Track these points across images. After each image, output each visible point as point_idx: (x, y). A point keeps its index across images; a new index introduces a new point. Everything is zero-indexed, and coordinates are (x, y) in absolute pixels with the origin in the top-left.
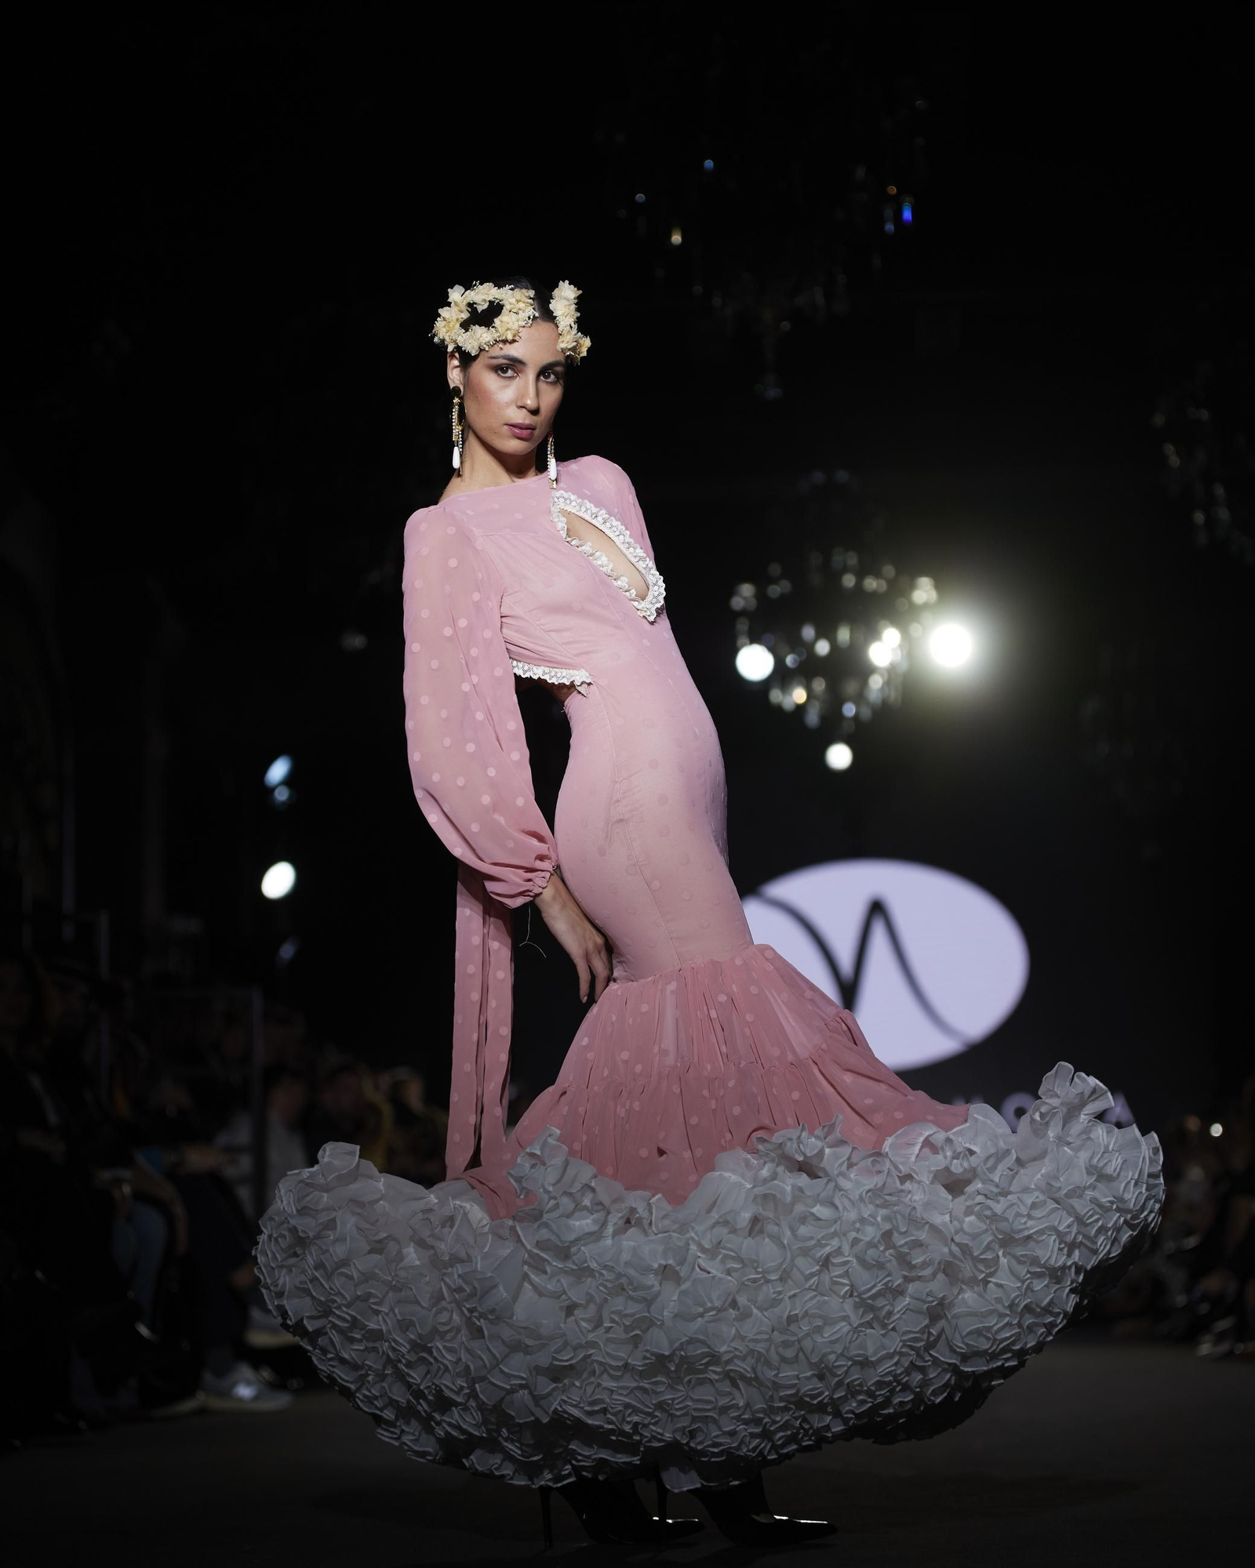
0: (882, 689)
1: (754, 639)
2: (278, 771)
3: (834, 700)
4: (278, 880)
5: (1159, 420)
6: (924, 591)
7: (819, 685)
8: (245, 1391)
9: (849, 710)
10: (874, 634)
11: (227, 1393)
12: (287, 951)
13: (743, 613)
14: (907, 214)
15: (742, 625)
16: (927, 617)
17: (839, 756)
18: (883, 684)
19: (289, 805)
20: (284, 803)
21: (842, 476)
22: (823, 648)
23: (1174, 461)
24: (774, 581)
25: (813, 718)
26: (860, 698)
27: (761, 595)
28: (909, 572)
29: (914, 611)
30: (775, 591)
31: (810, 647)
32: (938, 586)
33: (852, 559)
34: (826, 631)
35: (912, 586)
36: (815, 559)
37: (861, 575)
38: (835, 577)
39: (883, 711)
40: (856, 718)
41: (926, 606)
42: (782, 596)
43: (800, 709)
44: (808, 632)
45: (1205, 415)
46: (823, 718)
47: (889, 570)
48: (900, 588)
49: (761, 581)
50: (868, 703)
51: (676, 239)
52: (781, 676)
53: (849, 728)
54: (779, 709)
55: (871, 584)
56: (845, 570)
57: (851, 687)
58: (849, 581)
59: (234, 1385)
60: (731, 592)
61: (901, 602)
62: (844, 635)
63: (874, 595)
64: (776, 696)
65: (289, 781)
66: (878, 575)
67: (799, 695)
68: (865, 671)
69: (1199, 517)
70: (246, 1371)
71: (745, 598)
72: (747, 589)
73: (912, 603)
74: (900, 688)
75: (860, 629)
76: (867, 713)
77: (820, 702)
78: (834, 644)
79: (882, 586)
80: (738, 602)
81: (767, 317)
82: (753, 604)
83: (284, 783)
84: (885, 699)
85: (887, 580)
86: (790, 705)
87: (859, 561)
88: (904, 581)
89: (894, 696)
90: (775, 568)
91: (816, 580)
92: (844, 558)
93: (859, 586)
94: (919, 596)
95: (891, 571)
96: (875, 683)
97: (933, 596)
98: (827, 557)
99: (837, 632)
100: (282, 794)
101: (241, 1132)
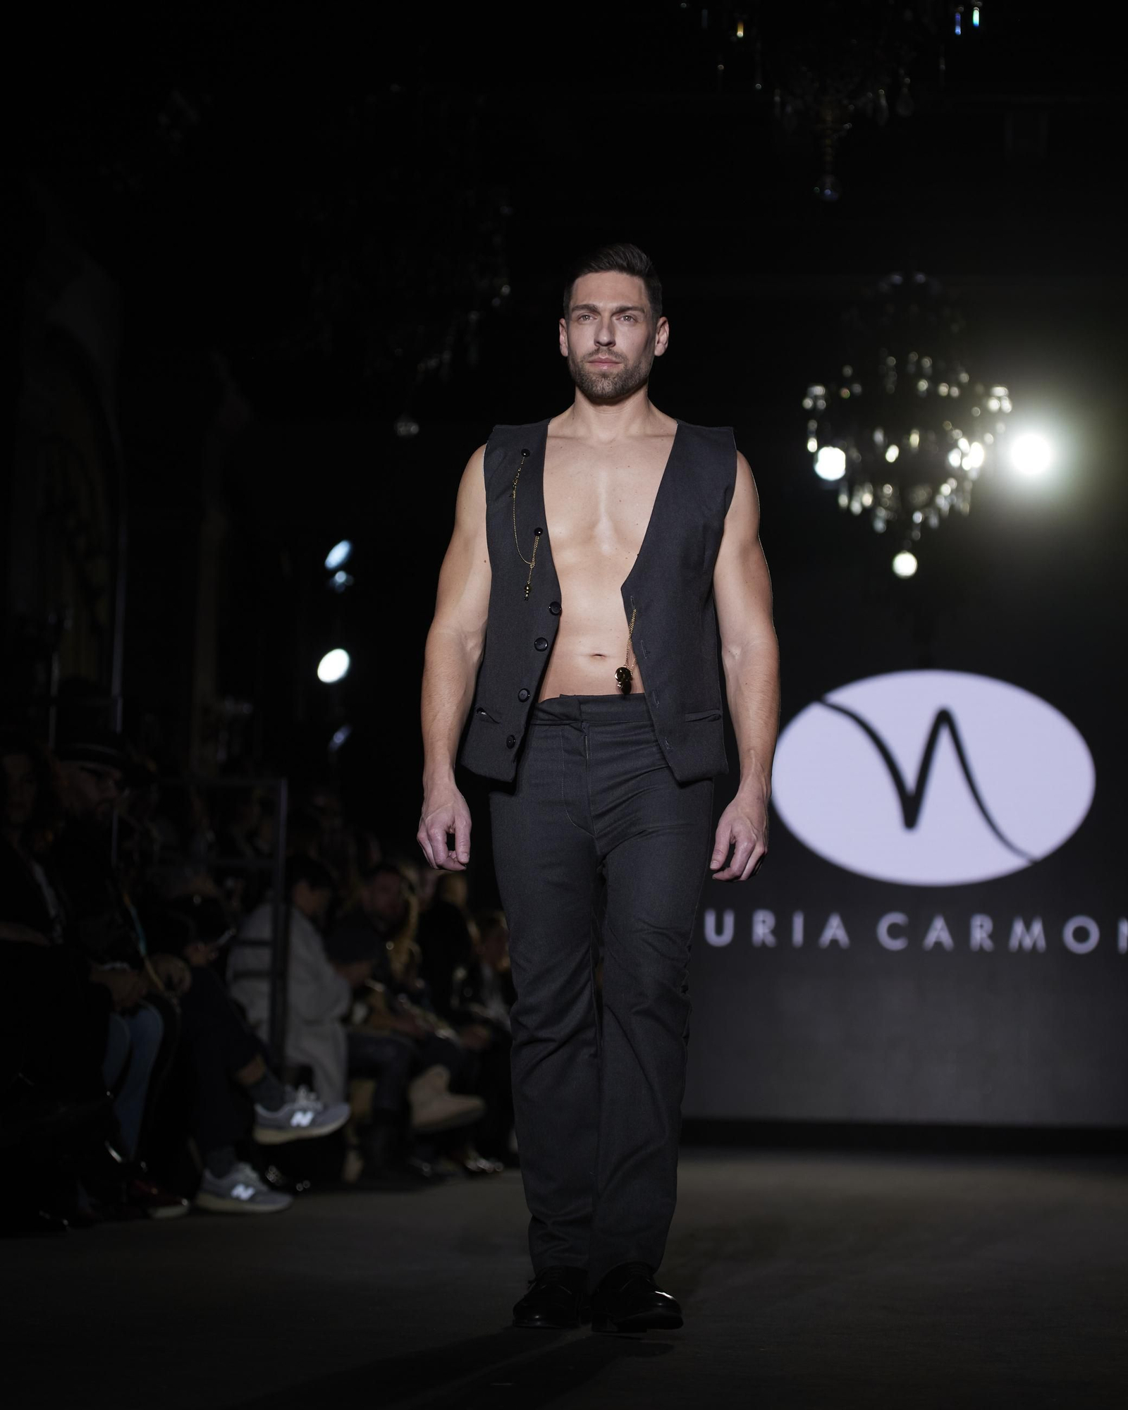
1: (827, 442)
2: (338, 554)
3: (904, 508)
4: (334, 666)
6: (999, 400)
7: (886, 490)
8: (242, 1192)
9: (918, 517)
11: (225, 1194)
12: (339, 738)
13: (813, 412)
14: (976, 18)
15: (812, 426)
16: (1000, 427)
17: (905, 564)
18: (953, 493)
19: (348, 589)
20: (343, 584)
21: (921, 278)
22: (892, 454)
24: (847, 383)
25: (879, 524)
26: (930, 503)
27: (831, 396)
28: (986, 378)
29: (990, 418)
31: (879, 453)
32: (1011, 396)
33: (927, 364)
34: (897, 437)
35: (988, 395)
36: (892, 362)
37: (935, 381)
38: (907, 381)
39: (951, 518)
40: (925, 526)
41: (1000, 415)
42: (854, 398)
43: (868, 512)
44: (879, 437)
46: (890, 524)
48: (973, 397)
49: (833, 382)
50: (936, 509)
51: (740, 33)
52: (852, 481)
53: (916, 535)
54: (847, 512)
55: (943, 389)
56: (920, 375)
57: (921, 494)
58: (923, 385)
59: (233, 1186)
60: (804, 394)
61: (976, 411)
62: (915, 439)
63: (948, 400)
64: (844, 499)
65: (344, 566)
66: (953, 381)
68: (943, 473)
70: (248, 1172)
71: (815, 398)
72: (819, 390)
73: (985, 411)
74: (969, 497)
75: (932, 437)
76: (934, 521)
77: (886, 509)
78: (904, 450)
79: (955, 392)
80: (808, 403)
81: (829, 118)
82: (822, 404)
83: (342, 567)
84: (952, 508)
85: (960, 385)
86: (856, 508)
87: (934, 366)
88: (980, 389)
89: (964, 507)
90: (848, 371)
91: (890, 384)
92: (919, 363)
93: (933, 391)
94: (993, 405)
95: (964, 377)
96: (946, 489)
97: (1007, 405)
98: (902, 362)
99: (909, 439)
100: (341, 578)
101: (261, 925)
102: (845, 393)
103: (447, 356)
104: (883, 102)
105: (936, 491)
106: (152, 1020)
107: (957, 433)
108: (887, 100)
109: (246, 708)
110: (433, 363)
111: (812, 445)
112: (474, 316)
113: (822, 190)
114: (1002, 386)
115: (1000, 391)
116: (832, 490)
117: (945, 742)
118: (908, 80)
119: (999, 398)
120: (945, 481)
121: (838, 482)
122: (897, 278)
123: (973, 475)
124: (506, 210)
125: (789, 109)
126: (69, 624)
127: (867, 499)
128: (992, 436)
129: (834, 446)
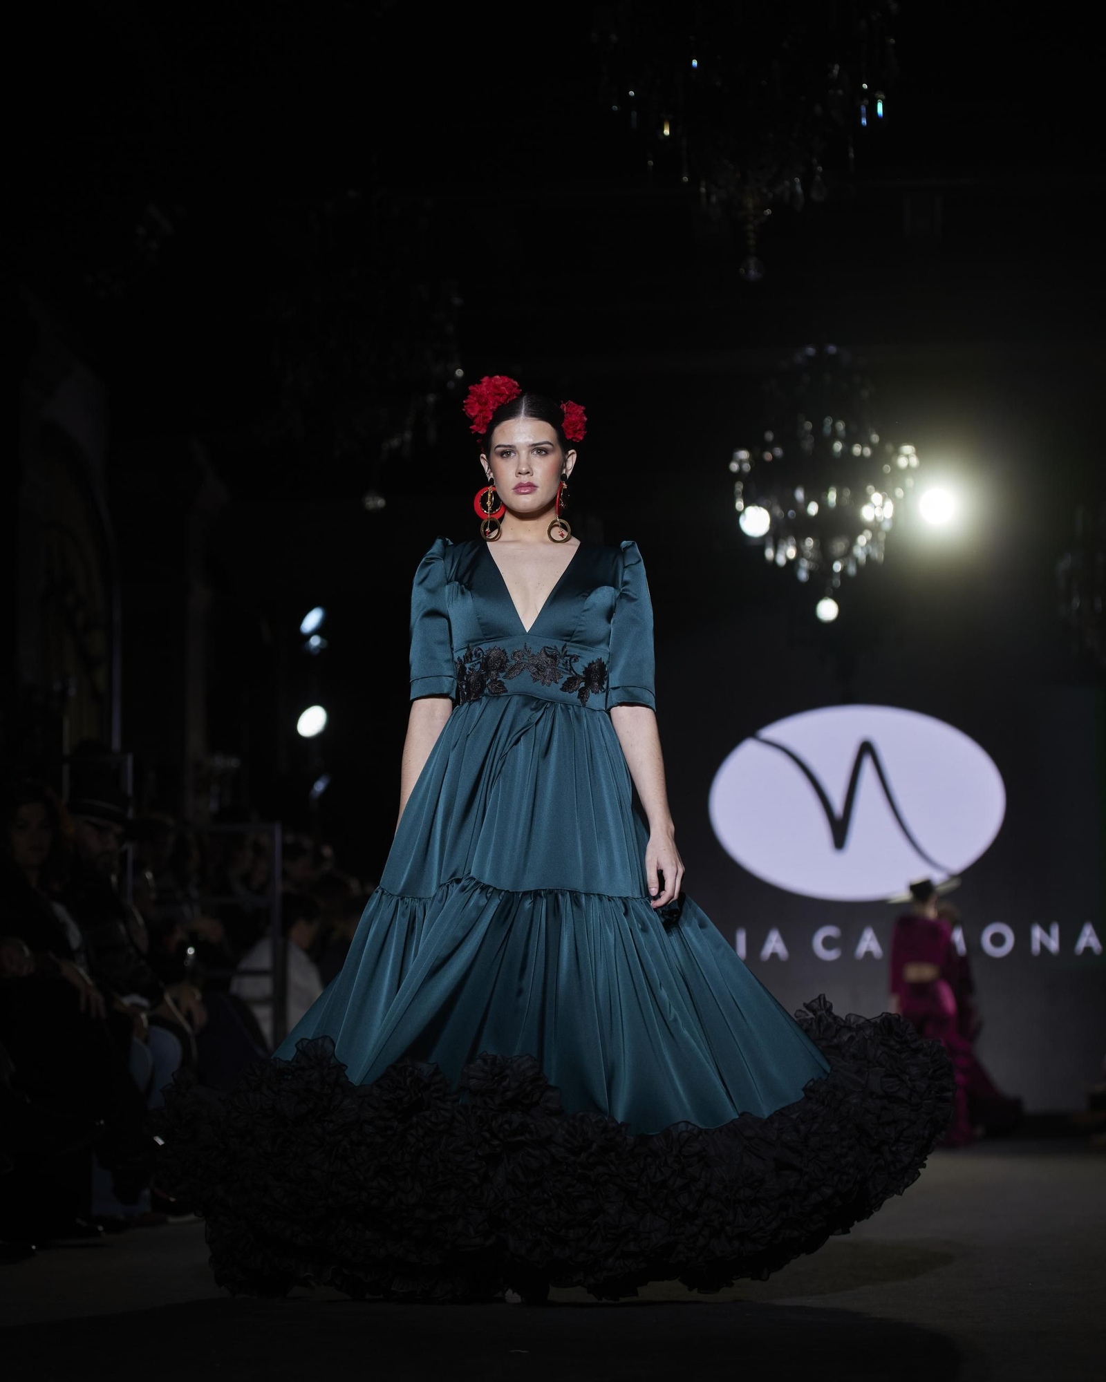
0: (867, 549)
1: (751, 502)
2: (312, 620)
3: (824, 558)
4: (312, 721)
7: (808, 543)
9: (837, 567)
10: (862, 498)
12: (320, 786)
13: (739, 475)
14: (880, 109)
15: (739, 488)
16: (909, 482)
17: (828, 610)
18: (869, 543)
19: (322, 650)
20: (318, 647)
21: (832, 349)
22: (813, 509)
24: (768, 447)
25: (803, 574)
26: (848, 554)
27: (756, 460)
28: (895, 438)
29: (898, 474)
31: (801, 509)
32: (918, 453)
33: (841, 427)
34: (817, 493)
35: (897, 453)
36: (808, 426)
37: (848, 443)
38: (823, 443)
39: (868, 567)
40: (844, 574)
41: (909, 470)
42: (776, 460)
43: (792, 565)
44: (800, 495)
46: (812, 573)
48: (882, 456)
49: (756, 447)
50: (854, 559)
51: (667, 132)
52: (777, 534)
53: (836, 582)
54: (773, 564)
55: (857, 450)
56: (834, 436)
57: (839, 546)
58: (838, 446)
60: (730, 458)
61: (887, 468)
62: (832, 497)
63: (861, 459)
64: (769, 553)
65: (318, 631)
66: (865, 442)
68: (855, 527)
71: (741, 462)
72: (743, 454)
73: (895, 468)
74: (883, 545)
75: (847, 493)
76: (852, 570)
77: (808, 560)
78: (823, 506)
79: (868, 452)
80: (734, 467)
81: (750, 205)
82: (747, 467)
83: (317, 631)
84: (868, 557)
85: (871, 446)
86: (781, 560)
87: (847, 428)
88: (889, 448)
89: (878, 555)
90: (769, 436)
91: (808, 445)
92: (833, 426)
93: (847, 452)
94: (902, 462)
95: (875, 438)
96: (862, 540)
97: (914, 461)
98: (818, 426)
99: (827, 496)
100: (315, 641)
101: (262, 957)
102: (768, 456)
103: (408, 436)
104: (799, 189)
105: (853, 542)
106: (171, 1046)
107: (870, 488)
108: (802, 188)
109: (234, 763)
110: (395, 442)
111: (739, 504)
112: (431, 399)
113: (747, 270)
114: (909, 445)
115: (908, 449)
116: (758, 546)
118: (820, 169)
119: (907, 456)
120: (861, 532)
121: (764, 538)
122: (811, 351)
123: (887, 526)
124: (457, 301)
125: (714, 199)
126: (72, 692)
127: (791, 552)
128: (901, 490)
129: (759, 505)
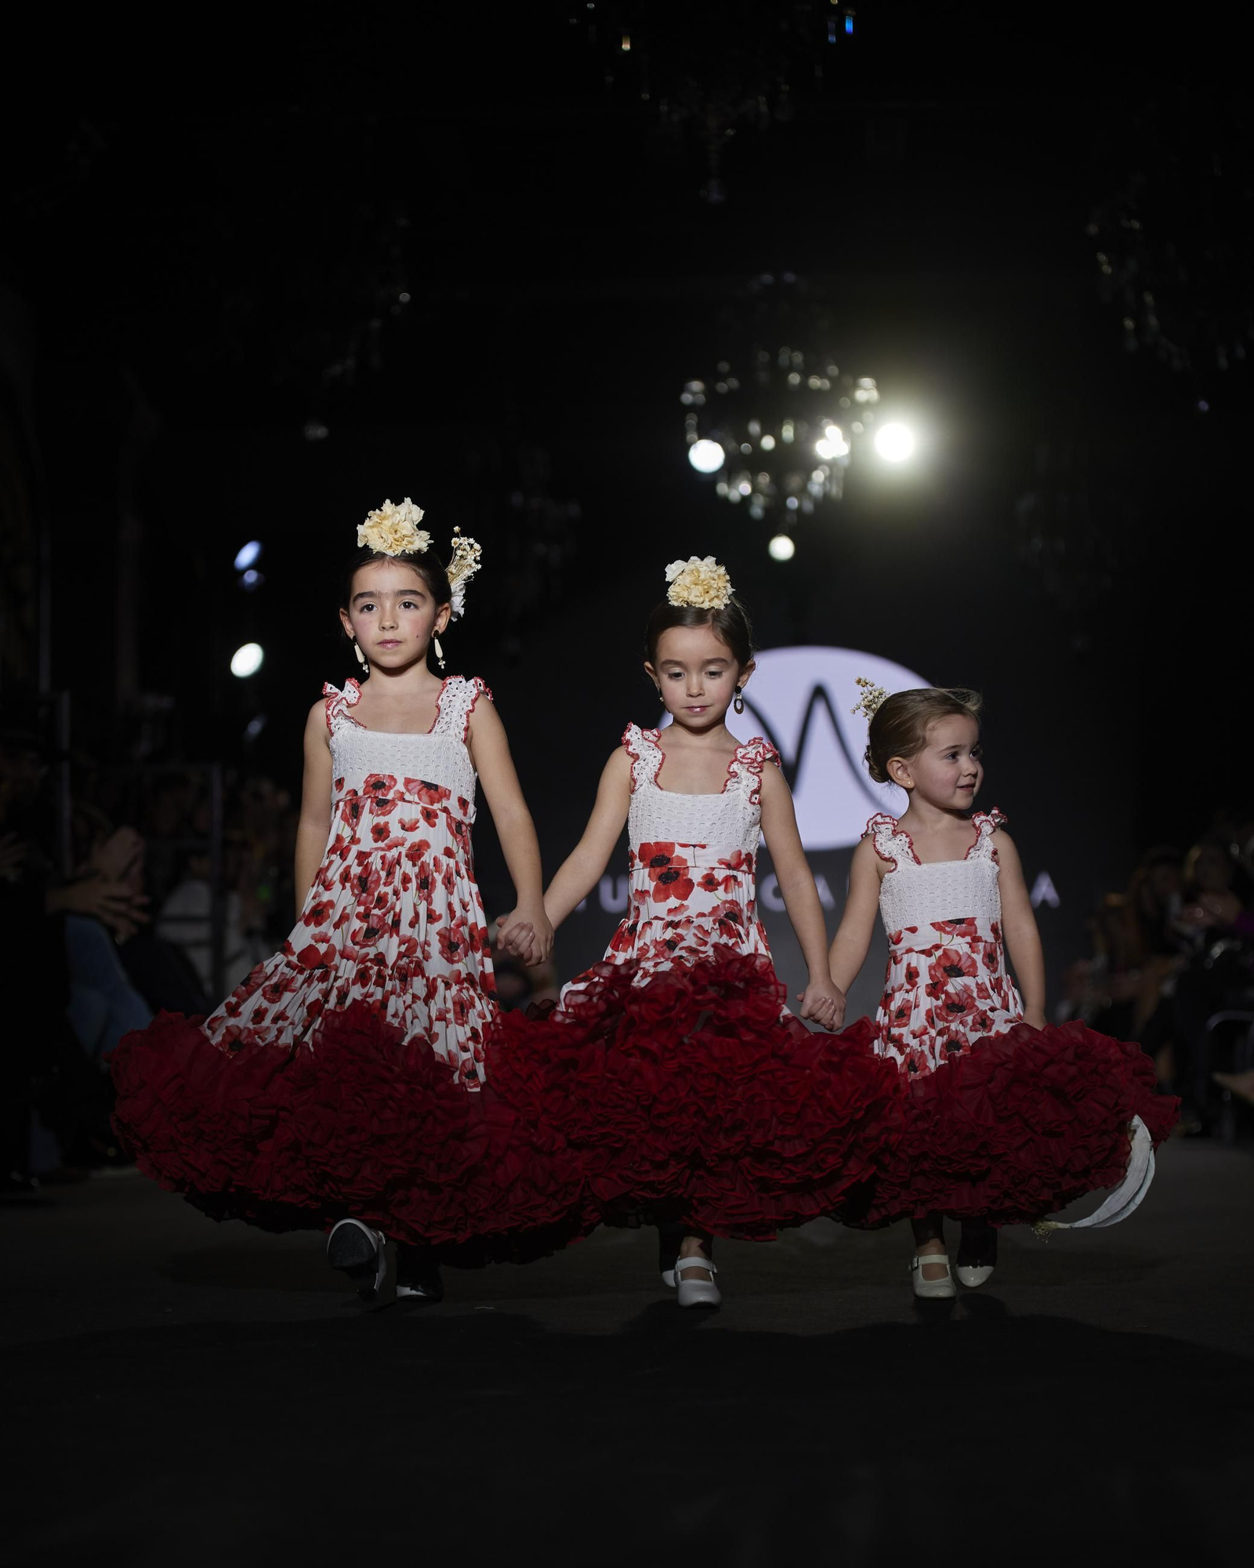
0: (824, 484)
1: (703, 435)
2: (248, 554)
3: (779, 493)
4: (247, 660)
5: (1093, 229)
6: (866, 390)
7: (764, 479)
9: (793, 503)
10: (816, 432)
12: (255, 727)
13: (692, 408)
14: (849, 26)
15: (692, 420)
16: (868, 416)
17: (782, 548)
18: (826, 478)
19: (258, 587)
20: (252, 585)
21: (790, 277)
22: (768, 443)
23: (1107, 269)
24: (723, 378)
25: (757, 511)
26: (803, 492)
27: (709, 392)
28: (853, 371)
29: (858, 408)
30: (722, 387)
31: (756, 443)
32: (878, 387)
33: (798, 358)
34: (772, 428)
35: (856, 386)
36: (763, 357)
37: (806, 374)
38: (780, 374)
39: (825, 503)
40: (799, 511)
41: (868, 404)
42: (731, 392)
43: (746, 501)
44: (754, 428)
45: (1136, 225)
46: (767, 510)
47: (833, 370)
48: (843, 387)
49: (710, 377)
50: (810, 495)
51: (626, 46)
52: (731, 469)
53: (791, 519)
54: (725, 500)
55: (815, 382)
56: (791, 369)
57: (794, 482)
58: (795, 379)
60: (682, 389)
61: (844, 402)
62: (788, 432)
63: (819, 392)
64: (722, 488)
65: (254, 566)
66: (822, 375)
67: (744, 488)
68: (809, 464)
69: (1129, 324)
71: (694, 394)
72: (697, 386)
73: (853, 401)
74: (841, 482)
75: (803, 427)
76: (808, 507)
77: (763, 496)
78: (778, 440)
79: (826, 384)
80: (687, 398)
81: (712, 125)
82: (701, 399)
83: (252, 566)
84: (825, 493)
85: (831, 379)
86: (735, 496)
87: (805, 361)
88: (847, 380)
89: (836, 491)
90: (724, 366)
91: (763, 377)
92: (790, 357)
93: (804, 384)
94: (861, 395)
96: (818, 476)
97: (874, 395)
98: (775, 356)
99: (781, 428)
100: (251, 577)
104: (764, 108)
105: (808, 478)
107: (826, 420)
108: (767, 108)
109: (165, 702)
110: (337, 370)
111: (691, 436)
112: (376, 324)
113: (709, 192)
114: (868, 377)
115: (867, 382)
116: (710, 481)
117: (820, 716)
118: (786, 88)
120: (815, 468)
121: (717, 474)
122: (768, 278)
123: (846, 462)
124: (403, 222)
125: (675, 118)
128: (860, 424)
129: (715, 440)
